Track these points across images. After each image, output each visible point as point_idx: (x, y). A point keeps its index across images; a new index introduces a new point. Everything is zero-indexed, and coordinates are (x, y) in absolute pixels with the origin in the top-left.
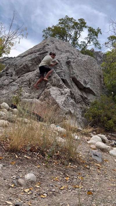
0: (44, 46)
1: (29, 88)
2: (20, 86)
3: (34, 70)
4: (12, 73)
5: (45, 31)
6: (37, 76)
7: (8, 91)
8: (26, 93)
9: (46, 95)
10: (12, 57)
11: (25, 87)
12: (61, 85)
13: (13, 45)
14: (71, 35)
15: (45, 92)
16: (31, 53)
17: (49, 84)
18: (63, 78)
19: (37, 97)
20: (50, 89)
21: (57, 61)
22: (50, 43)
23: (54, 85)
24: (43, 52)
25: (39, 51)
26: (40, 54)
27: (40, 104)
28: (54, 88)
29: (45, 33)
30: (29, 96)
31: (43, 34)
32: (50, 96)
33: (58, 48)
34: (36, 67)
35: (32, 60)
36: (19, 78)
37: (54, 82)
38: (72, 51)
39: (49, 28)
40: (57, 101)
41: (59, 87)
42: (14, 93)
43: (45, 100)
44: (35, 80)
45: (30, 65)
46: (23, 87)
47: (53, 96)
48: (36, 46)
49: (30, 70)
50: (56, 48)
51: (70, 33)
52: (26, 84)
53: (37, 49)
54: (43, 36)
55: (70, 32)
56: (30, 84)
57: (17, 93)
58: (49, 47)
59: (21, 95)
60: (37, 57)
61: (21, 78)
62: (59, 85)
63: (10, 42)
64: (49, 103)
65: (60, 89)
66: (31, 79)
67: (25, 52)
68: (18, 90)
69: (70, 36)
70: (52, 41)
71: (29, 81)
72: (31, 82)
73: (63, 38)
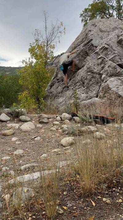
0: (86, 35)
1: (84, 87)
2: (74, 89)
3: (83, 67)
4: (62, 77)
5: (82, 15)
6: (88, 72)
7: (64, 98)
8: (82, 95)
9: (104, 90)
10: (59, 55)
11: (79, 88)
12: (119, 72)
13: (54, 47)
14: (113, 5)
15: (103, 88)
16: (75, 48)
17: (105, 77)
18: (120, 63)
19: (95, 95)
20: (108, 82)
21: (106, 46)
22: (92, 28)
23: (111, 76)
24: (87, 41)
25: (82, 42)
26: (85, 45)
27: (101, 103)
28: (112, 79)
29: (84, 17)
30: (87, 97)
31: (81, 19)
32: (110, 90)
33: (103, 30)
34: (85, 62)
35: (78, 55)
36: (70, 80)
37: (109, 71)
38: (120, 26)
39: (86, 10)
40: (120, 93)
41: (117, 76)
42: (70, 98)
43: (105, 96)
44: (88, 78)
45: (78, 61)
46: (78, 89)
47: (114, 89)
48: (78, 37)
49: (79, 68)
50: (100, 31)
51: (111, 4)
52: (80, 85)
53: (80, 40)
54: (82, 20)
55: (111, 2)
56: (84, 83)
57: (73, 98)
58: (92, 33)
59: (78, 98)
60: (82, 50)
61: (72, 80)
62: (117, 73)
63: (51, 45)
64: (111, 98)
65: (119, 78)
66: (84, 78)
67: (69, 49)
68: (73, 94)
69: (112, 7)
70: (93, 25)
71: (82, 80)
72: (84, 81)
73: (105, 13)
